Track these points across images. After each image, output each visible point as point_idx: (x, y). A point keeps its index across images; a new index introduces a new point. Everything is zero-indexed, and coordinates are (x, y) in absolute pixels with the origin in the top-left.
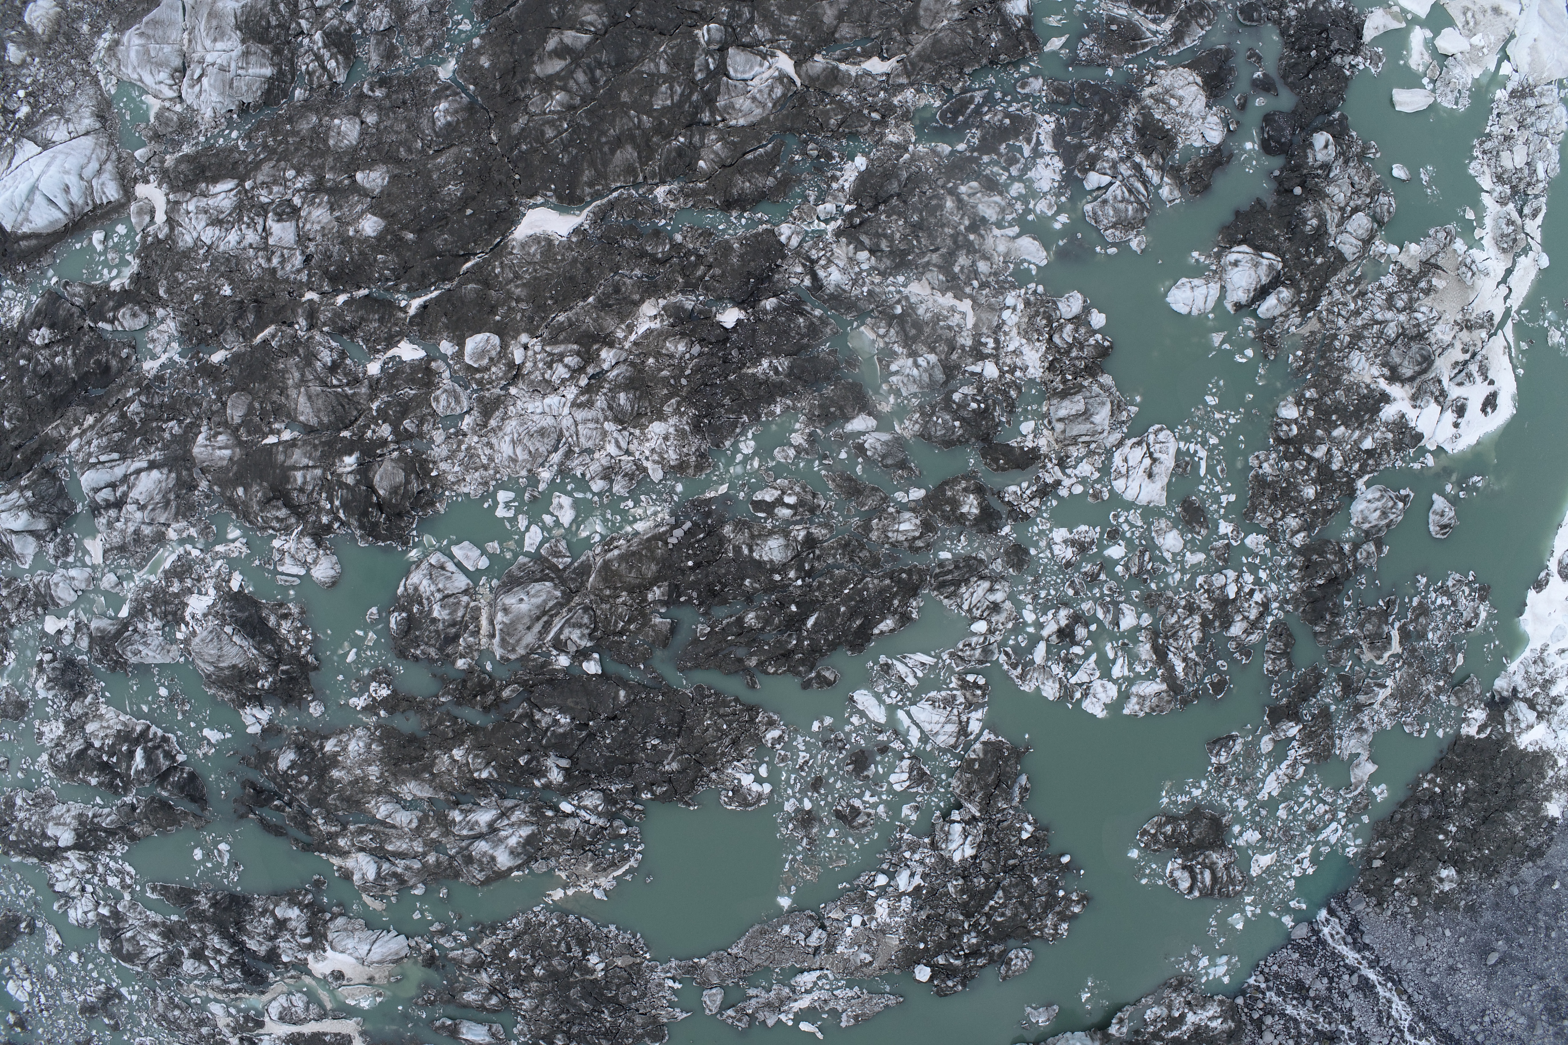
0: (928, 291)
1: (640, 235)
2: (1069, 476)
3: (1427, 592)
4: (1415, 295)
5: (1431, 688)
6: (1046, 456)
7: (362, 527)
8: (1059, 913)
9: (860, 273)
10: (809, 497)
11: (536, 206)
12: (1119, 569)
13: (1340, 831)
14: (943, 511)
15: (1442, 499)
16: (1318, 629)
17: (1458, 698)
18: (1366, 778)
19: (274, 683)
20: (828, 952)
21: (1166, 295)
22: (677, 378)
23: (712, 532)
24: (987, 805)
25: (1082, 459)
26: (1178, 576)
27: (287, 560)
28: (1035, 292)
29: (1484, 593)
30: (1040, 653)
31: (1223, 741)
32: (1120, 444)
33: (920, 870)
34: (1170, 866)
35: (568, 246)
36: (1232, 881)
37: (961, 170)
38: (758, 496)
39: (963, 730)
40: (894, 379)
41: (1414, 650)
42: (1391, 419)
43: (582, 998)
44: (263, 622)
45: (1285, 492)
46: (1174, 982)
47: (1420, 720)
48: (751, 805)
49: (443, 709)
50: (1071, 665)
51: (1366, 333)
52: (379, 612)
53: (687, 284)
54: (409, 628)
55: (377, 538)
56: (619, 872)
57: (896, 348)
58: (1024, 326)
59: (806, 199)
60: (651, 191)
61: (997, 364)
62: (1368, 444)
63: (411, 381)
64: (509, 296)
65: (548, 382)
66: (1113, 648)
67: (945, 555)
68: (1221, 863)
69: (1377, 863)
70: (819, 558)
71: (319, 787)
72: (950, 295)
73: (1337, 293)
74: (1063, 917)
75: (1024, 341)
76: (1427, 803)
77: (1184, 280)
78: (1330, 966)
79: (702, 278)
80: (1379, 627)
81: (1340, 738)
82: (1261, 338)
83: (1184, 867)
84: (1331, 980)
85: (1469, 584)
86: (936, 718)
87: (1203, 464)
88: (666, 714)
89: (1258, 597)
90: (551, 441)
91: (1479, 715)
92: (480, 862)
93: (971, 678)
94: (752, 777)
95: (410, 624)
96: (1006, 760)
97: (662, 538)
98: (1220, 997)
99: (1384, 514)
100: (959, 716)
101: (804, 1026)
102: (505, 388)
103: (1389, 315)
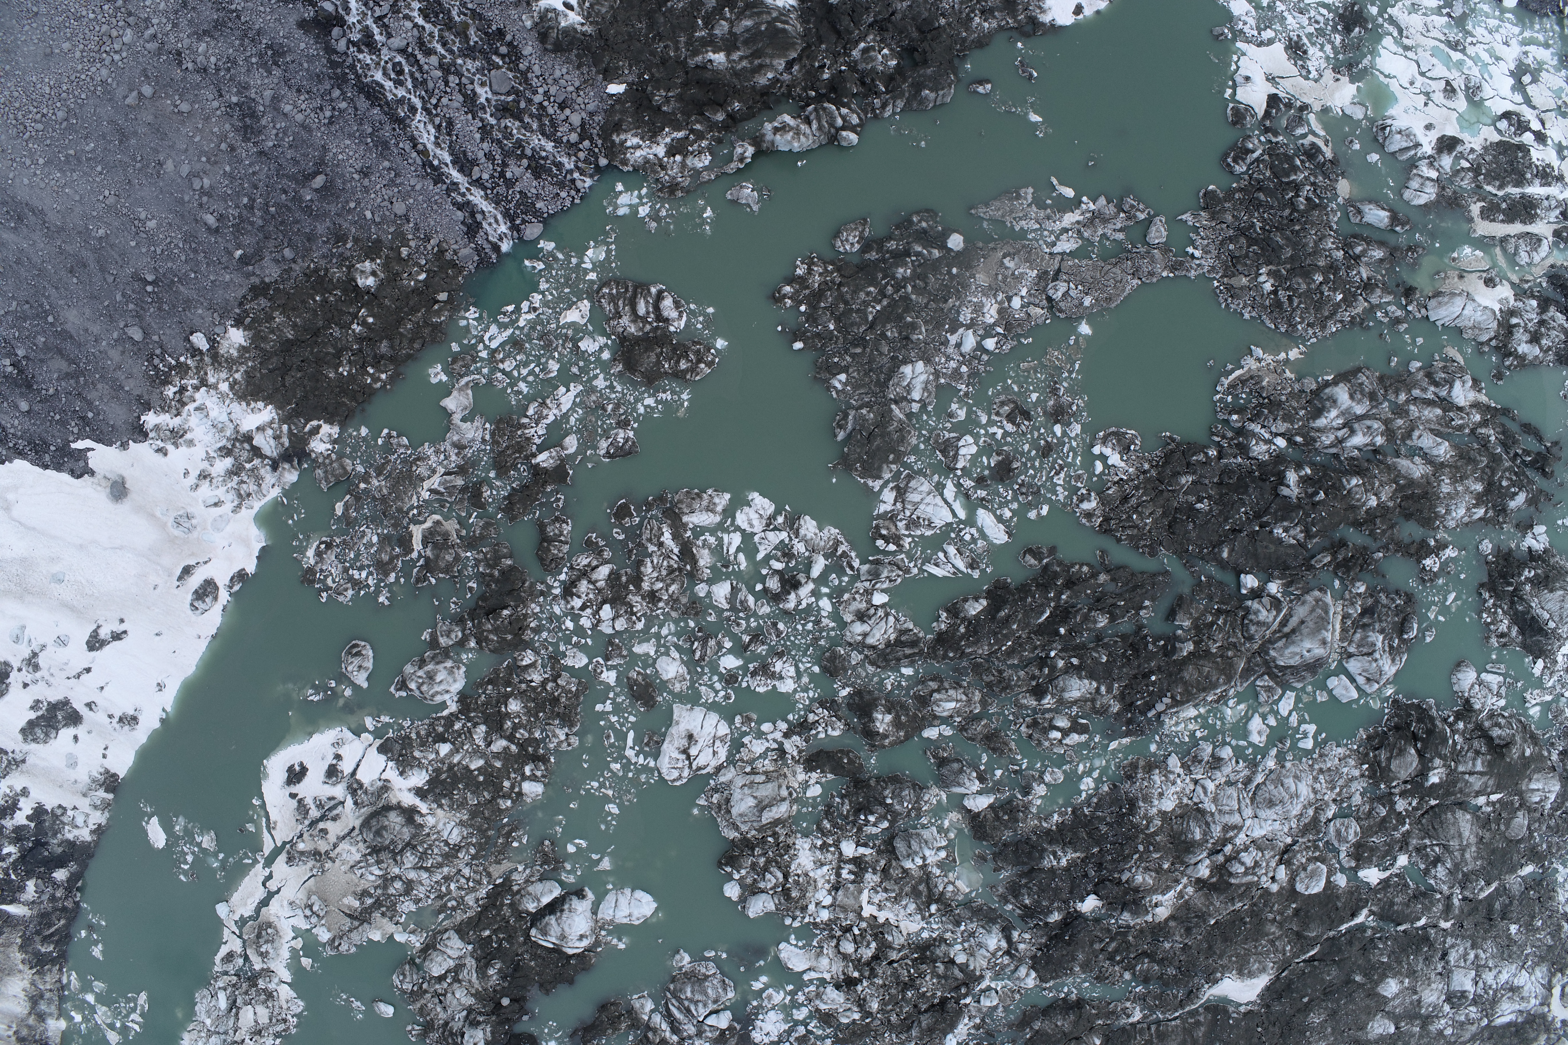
0: (902, 925)
1: (1160, 978)
2: (775, 740)
3: (377, 586)
4: (379, 891)
5: (375, 482)
6: (798, 762)
7: (1432, 719)
8: (807, 287)
9: (964, 941)
10: (1036, 736)
11: (1247, 1004)
12: (728, 645)
13: (486, 338)
14: (907, 715)
15: (357, 682)
16: (509, 562)
17: (344, 468)
18: (455, 393)
19: (1520, 575)
20: (1046, 273)
21: (657, 909)
22: (1147, 851)
23: (1129, 706)
24: (885, 416)
25: (760, 757)
26: (664, 631)
27: (1495, 688)
28: (794, 919)
29: (309, 576)
30: (819, 565)
31: (620, 453)
32: (719, 769)
33: (950, 350)
34: (682, 324)
35: (1225, 969)
36: (613, 299)
37: (854, 1033)
38: (1084, 738)
39: (901, 493)
40: (944, 843)
41: (395, 526)
42: (416, 771)
43: (1281, 247)
44: (1522, 632)
45: (540, 707)
46: (679, 194)
47: (388, 448)
48: (1113, 433)
49: (1379, 544)
50: (785, 551)
51: (440, 859)
52: (1424, 637)
53: (1125, 934)
54: (1402, 624)
55: (1418, 707)
56: (1238, 373)
57: (937, 871)
58: (810, 888)
59: (1006, 1009)
60: (1145, 1017)
61: (841, 854)
62: (444, 749)
63: (1373, 850)
64: (1281, 925)
65: (1260, 848)
66: (739, 565)
67: (908, 671)
68: (625, 320)
69: (443, 296)
70: (1033, 677)
71: (1493, 474)
72: (881, 920)
73: (470, 900)
74: (801, 281)
75: (811, 874)
76: (382, 357)
77: (637, 923)
78: (502, 190)
79: (1112, 939)
80: (437, 557)
81: (484, 441)
82: (557, 862)
83: (667, 320)
84: (502, 175)
85: (328, 589)
86: (929, 509)
87: (630, 742)
88: (1188, 532)
89: (577, 603)
90: (1263, 794)
91: (319, 446)
92: (1362, 393)
93: (892, 547)
94: (1110, 462)
95: (1401, 628)
96: (860, 459)
97: (1176, 703)
98: (626, 169)
99: (431, 677)
100: (904, 508)
101: (1069, 193)
102: (1295, 843)
103: (412, 875)
